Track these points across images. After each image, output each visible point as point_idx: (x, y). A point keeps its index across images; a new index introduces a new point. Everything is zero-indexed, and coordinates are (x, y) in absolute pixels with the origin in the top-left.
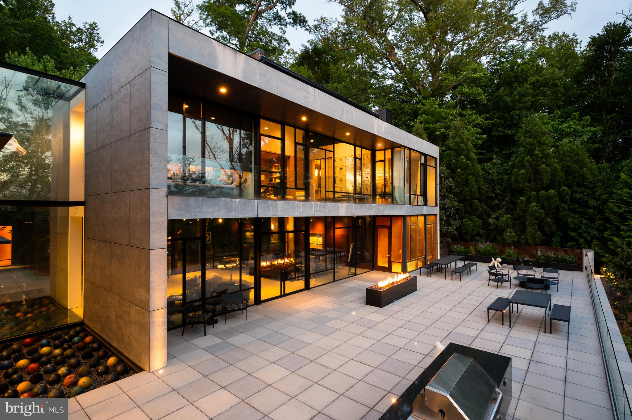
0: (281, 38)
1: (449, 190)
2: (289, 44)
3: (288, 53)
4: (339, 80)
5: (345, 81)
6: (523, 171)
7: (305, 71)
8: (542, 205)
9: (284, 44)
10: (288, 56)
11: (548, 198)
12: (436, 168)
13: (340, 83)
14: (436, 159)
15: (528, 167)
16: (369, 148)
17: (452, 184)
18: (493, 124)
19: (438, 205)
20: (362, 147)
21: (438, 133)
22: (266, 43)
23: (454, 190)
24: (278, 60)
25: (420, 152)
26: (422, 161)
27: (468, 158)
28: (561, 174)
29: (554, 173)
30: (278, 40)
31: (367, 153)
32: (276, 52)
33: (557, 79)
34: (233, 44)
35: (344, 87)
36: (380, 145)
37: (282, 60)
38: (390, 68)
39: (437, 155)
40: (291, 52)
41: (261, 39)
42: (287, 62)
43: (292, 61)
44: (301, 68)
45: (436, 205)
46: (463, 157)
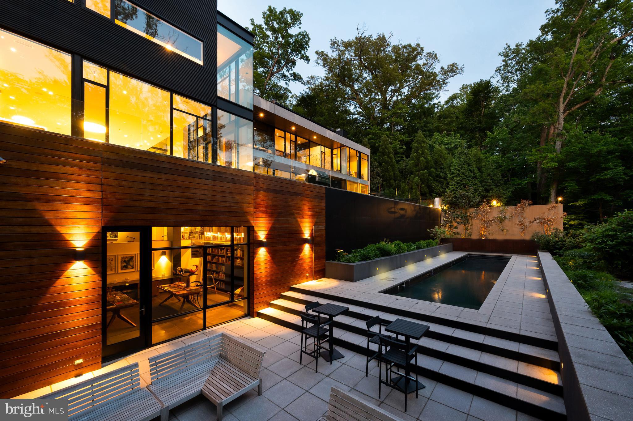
0: (286, 89)
1: (378, 174)
2: (291, 93)
3: (292, 97)
4: (322, 115)
5: (325, 115)
6: (413, 161)
7: (301, 109)
8: (421, 178)
9: (288, 93)
10: (292, 100)
11: (423, 175)
12: (368, 160)
13: (322, 116)
14: (368, 156)
15: (415, 160)
16: (330, 147)
17: (380, 171)
18: (410, 139)
19: (369, 181)
20: (325, 147)
21: (377, 145)
22: (277, 92)
23: (381, 175)
24: (284, 102)
25: (357, 151)
26: (358, 155)
27: (389, 157)
28: (432, 163)
29: (427, 162)
30: (284, 90)
31: (328, 151)
32: (283, 97)
33: (452, 114)
34: (257, 93)
35: (324, 119)
36: (335, 146)
37: (288, 103)
38: (359, 108)
39: (369, 154)
40: (295, 96)
41: (274, 90)
42: (291, 104)
43: (295, 103)
44: (299, 107)
45: (368, 180)
46: (385, 156)
